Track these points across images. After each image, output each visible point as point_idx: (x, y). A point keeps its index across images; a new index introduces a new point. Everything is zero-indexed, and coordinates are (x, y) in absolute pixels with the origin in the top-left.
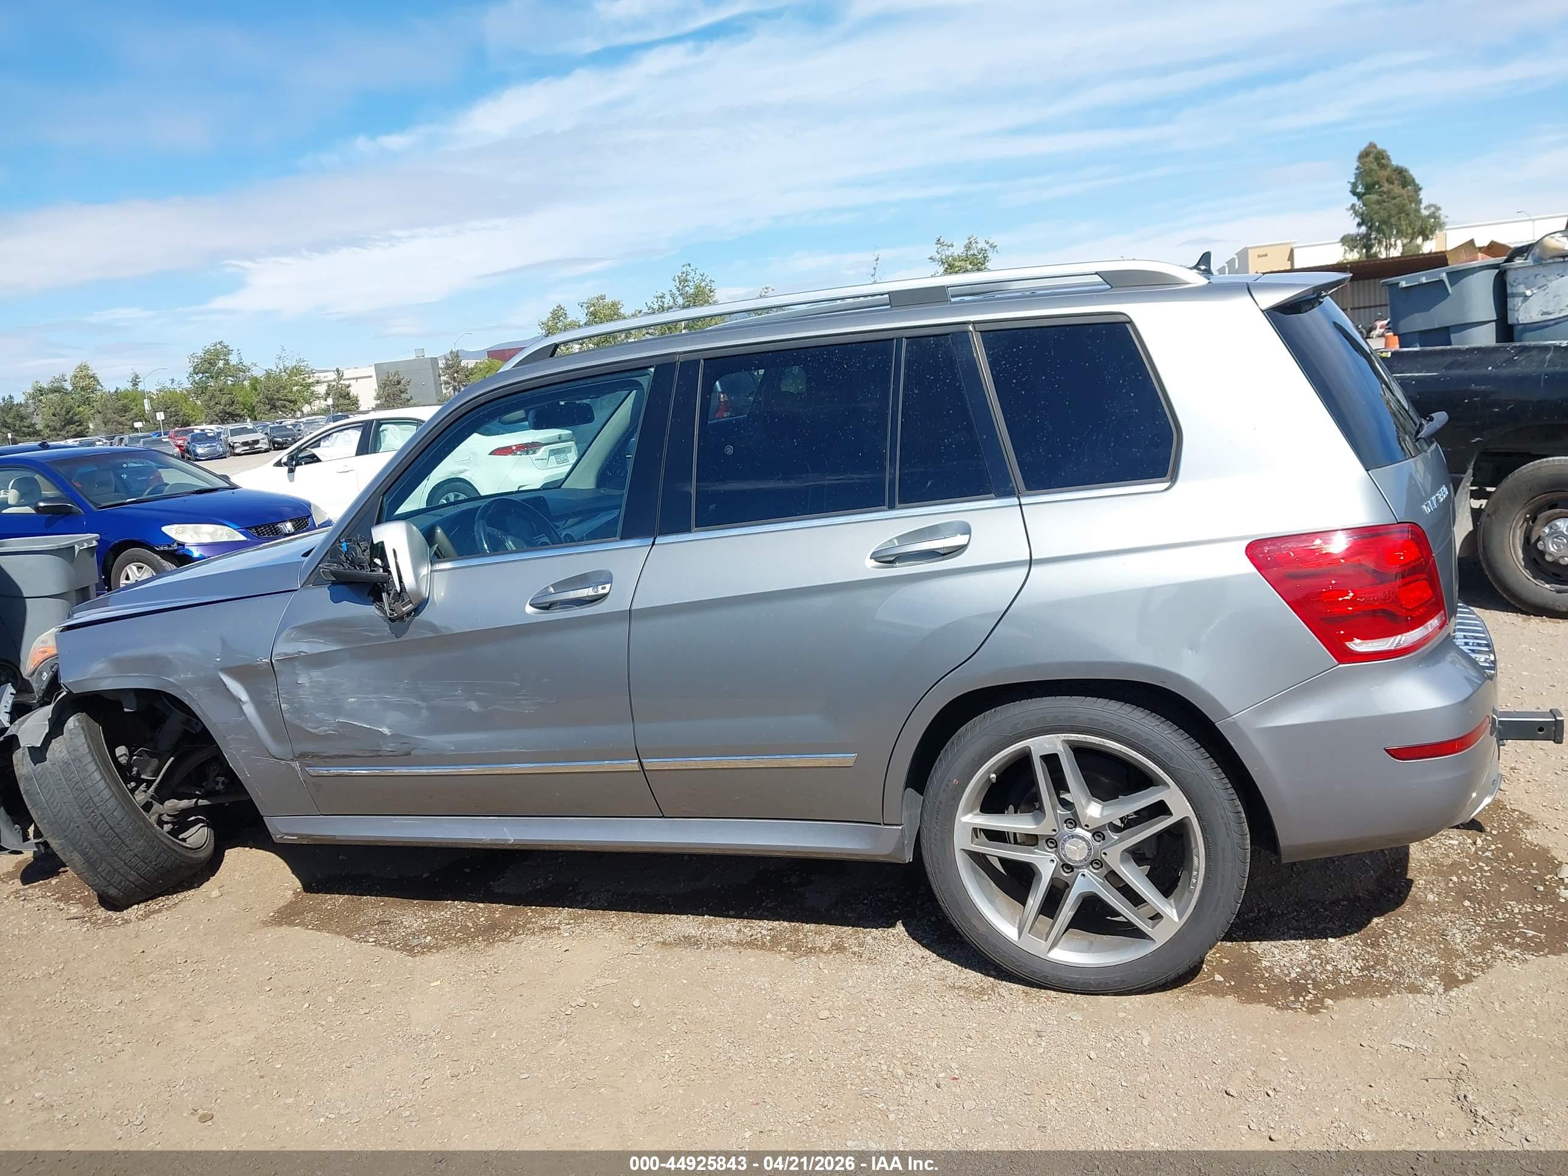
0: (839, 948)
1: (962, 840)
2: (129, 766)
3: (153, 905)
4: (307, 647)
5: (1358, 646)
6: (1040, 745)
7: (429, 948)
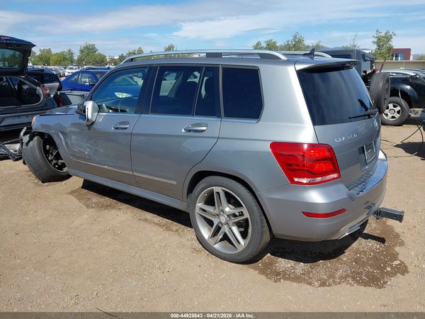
0: (177, 231)
1: (197, 210)
2: (49, 150)
3: (50, 183)
4: (73, 129)
5: (296, 180)
6: (216, 189)
7: (92, 207)
